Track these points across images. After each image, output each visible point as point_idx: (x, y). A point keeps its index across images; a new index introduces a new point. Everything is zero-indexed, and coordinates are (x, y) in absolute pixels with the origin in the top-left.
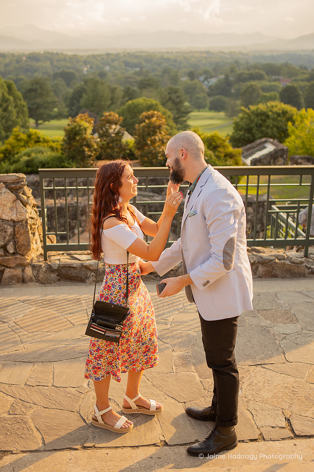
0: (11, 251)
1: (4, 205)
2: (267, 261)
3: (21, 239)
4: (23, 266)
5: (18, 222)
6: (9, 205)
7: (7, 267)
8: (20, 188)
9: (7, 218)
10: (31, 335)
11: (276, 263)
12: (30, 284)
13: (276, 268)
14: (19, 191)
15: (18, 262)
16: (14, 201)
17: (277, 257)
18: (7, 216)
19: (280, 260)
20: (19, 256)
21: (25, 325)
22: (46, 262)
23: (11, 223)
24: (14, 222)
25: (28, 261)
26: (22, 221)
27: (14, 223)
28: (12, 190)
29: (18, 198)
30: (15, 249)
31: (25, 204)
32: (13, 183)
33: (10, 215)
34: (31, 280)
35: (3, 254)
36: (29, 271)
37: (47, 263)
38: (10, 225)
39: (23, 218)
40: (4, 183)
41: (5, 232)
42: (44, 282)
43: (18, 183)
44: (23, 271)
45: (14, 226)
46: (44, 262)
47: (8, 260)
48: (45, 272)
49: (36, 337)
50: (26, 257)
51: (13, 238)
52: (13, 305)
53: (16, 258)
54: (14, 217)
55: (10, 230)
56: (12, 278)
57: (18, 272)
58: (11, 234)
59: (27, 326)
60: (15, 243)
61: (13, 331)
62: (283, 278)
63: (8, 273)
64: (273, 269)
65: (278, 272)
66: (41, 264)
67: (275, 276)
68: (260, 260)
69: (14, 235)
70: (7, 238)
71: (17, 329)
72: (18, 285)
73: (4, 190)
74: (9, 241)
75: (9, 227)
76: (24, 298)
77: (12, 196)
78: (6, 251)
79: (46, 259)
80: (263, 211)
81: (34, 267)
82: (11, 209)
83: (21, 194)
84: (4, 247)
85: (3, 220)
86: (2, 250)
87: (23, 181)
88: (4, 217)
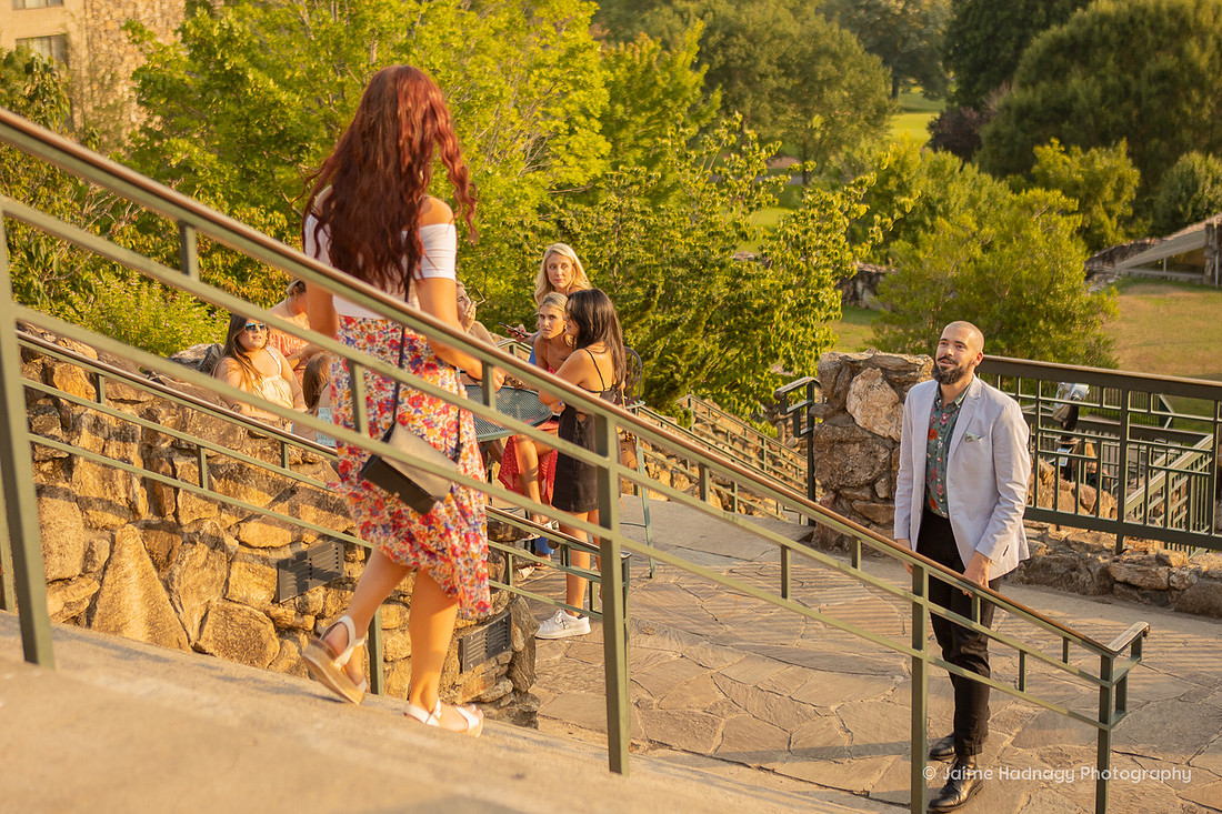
0: (882, 495)
1: (877, 409)
6: (885, 409)
7: (874, 523)
9: (881, 433)
16: (896, 404)
18: (882, 428)
23: (889, 443)
28: (892, 383)
32: (898, 372)
33: (886, 427)
35: (868, 497)
38: (885, 447)
40: (882, 368)
41: (876, 457)
43: (906, 372)
45: (892, 450)
47: (876, 509)
51: (888, 470)
54: (893, 433)
55: (883, 456)
58: (884, 464)
69: (890, 465)
70: (877, 469)
73: (880, 382)
74: (880, 475)
75: (882, 450)
77: (891, 394)
78: (874, 493)
82: (889, 417)
84: (871, 484)
85: (875, 436)
86: (867, 489)
87: (915, 371)
88: (876, 429)
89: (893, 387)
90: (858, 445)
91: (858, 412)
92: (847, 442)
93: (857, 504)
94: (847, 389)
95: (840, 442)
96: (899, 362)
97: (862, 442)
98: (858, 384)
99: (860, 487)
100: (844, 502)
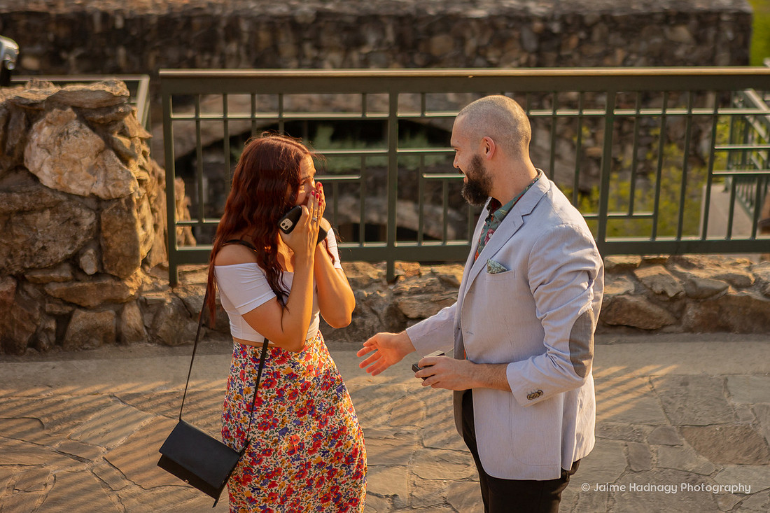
0: (91, 271)
1: (75, 162)
2: (706, 293)
3: (116, 242)
4: (118, 304)
5: (110, 200)
6: (87, 161)
7: (80, 307)
8: (115, 121)
9: (80, 191)
10: (148, 495)
11: (728, 297)
12: (135, 346)
13: (728, 309)
14: (111, 128)
15: (107, 294)
16: (100, 152)
17: (731, 280)
18: (80, 186)
19: (738, 287)
20: (108, 281)
21: (132, 467)
22: (175, 290)
23: (91, 203)
24: (98, 199)
25: (132, 293)
26: (118, 199)
27: (98, 204)
28: (93, 126)
29: (110, 144)
30: (100, 263)
31: (125, 158)
32: (98, 109)
33: (88, 183)
34: (138, 337)
35: (69, 276)
36: (133, 317)
37: (177, 295)
38: (88, 208)
39: (120, 191)
40: (75, 108)
41: (77, 224)
42: (168, 343)
43: (110, 109)
44: (119, 315)
45: (98, 211)
46: (169, 290)
47: (83, 290)
48: (174, 318)
49: (161, 502)
50: (128, 283)
51: (96, 238)
52: (98, 409)
53: (102, 287)
54: (99, 189)
55: (88, 220)
56: (89, 332)
57: (106, 318)
58: (90, 231)
59: (138, 472)
60: (100, 251)
61: (105, 484)
62: (746, 331)
63: (80, 320)
64: (721, 310)
65: (732, 319)
66: (162, 296)
67: (726, 328)
68: (691, 290)
69: (97, 230)
70: (81, 238)
71: (114, 479)
72: (106, 349)
73: (75, 126)
74: (85, 246)
75: (85, 214)
76: (123, 388)
77: (93, 141)
78: (77, 268)
79: (173, 284)
80: (717, 37)
81: (144, 305)
82: (92, 170)
83: (116, 136)
84: (73, 261)
85: (71, 196)
86: (66, 267)
87: (122, 104)
88: (74, 188)
89: (94, 129)
90: (48, 213)
91: (46, 169)
92: (31, 211)
93: (54, 289)
94: (25, 141)
95: (21, 212)
96: (100, 96)
97: (55, 207)
98: (43, 133)
99: (56, 266)
100: (30, 289)
